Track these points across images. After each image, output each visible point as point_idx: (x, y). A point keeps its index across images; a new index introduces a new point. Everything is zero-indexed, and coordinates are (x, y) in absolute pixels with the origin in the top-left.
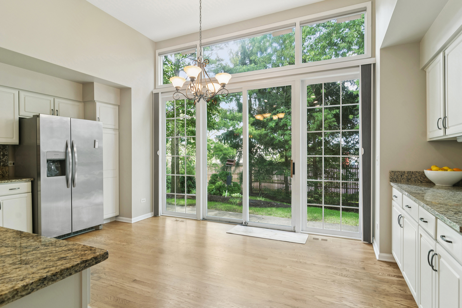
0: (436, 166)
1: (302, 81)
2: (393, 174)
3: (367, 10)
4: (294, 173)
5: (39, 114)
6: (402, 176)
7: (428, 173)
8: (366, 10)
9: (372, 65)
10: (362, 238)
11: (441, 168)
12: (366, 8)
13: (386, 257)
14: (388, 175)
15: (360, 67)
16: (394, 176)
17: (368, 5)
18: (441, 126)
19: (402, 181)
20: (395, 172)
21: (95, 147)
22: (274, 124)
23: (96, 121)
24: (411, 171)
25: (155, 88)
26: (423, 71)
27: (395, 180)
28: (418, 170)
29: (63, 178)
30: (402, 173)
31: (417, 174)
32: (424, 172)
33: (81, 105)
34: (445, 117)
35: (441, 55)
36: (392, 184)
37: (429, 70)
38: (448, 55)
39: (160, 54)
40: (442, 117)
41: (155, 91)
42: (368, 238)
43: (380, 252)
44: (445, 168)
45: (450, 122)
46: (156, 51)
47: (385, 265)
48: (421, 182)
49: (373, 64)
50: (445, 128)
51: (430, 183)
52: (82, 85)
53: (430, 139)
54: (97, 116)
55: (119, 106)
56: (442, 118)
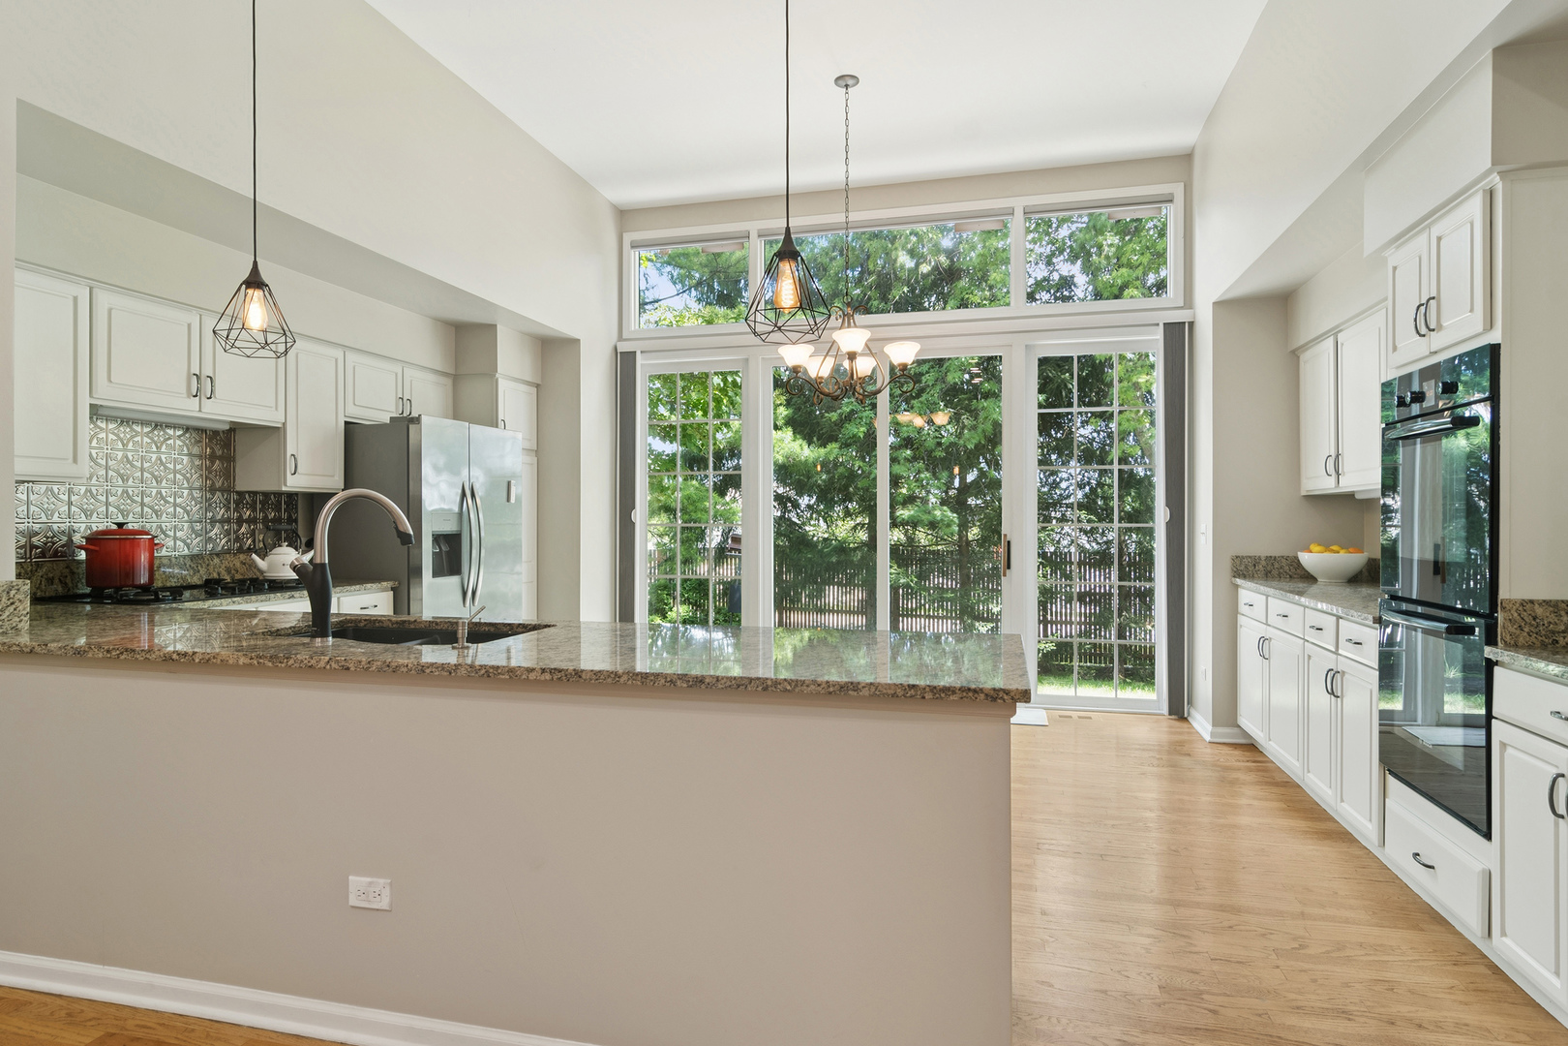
0: (1319, 545)
1: (1026, 346)
2: (1238, 561)
3: (1175, 200)
4: (1009, 567)
5: (420, 415)
6: (1255, 565)
7: (1306, 559)
8: (1171, 201)
9: (1187, 325)
10: (1165, 709)
11: (1327, 546)
12: (1172, 194)
13: (1227, 734)
14: (1227, 565)
15: (1161, 326)
16: (1240, 566)
17: (1178, 190)
18: (1331, 469)
19: (1256, 575)
20: (1243, 557)
21: (508, 500)
22: (862, 429)
23: (497, 427)
24: (1273, 555)
25: (620, 338)
26: (1295, 355)
27: (1243, 574)
28: (1286, 554)
29: (454, 580)
30: (1256, 561)
31: (1284, 561)
32: (1297, 558)
33: (449, 382)
34: (1338, 456)
35: (1329, 343)
36: (1239, 581)
37: (1305, 357)
38: (1342, 344)
39: (634, 246)
40: (1333, 453)
41: (623, 347)
42: (1178, 707)
43: (1214, 725)
44: (1334, 548)
45: (1346, 465)
46: (624, 234)
47: (1226, 750)
48: (1291, 577)
49: (1189, 323)
50: (1338, 474)
51: (1309, 578)
52: (454, 328)
53: (1308, 491)
54: (501, 417)
55: (538, 386)
56: (1334, 456)
